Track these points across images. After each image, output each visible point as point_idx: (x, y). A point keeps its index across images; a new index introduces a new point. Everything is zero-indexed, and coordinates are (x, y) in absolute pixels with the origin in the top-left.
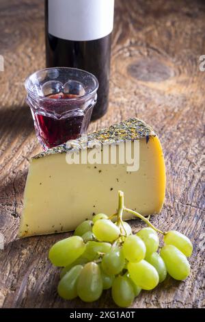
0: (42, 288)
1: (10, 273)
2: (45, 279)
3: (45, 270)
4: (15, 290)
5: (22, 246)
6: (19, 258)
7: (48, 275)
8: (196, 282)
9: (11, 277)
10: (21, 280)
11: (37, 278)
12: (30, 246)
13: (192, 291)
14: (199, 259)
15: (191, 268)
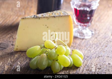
0: (23, 66)
1: (10, 61)
2: (24, 64)
3: (24, 61)
4: (12, 66)
5: (15, 54)
6: (14, 57)
7: (25, 62)
8: (85, 68)
9: (10, 62)
10: (14, 63)
11: (21, 63)
12: (18, 54)
13: (83, 70)
14: (86, 61)
15: (83, 64)
